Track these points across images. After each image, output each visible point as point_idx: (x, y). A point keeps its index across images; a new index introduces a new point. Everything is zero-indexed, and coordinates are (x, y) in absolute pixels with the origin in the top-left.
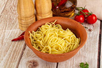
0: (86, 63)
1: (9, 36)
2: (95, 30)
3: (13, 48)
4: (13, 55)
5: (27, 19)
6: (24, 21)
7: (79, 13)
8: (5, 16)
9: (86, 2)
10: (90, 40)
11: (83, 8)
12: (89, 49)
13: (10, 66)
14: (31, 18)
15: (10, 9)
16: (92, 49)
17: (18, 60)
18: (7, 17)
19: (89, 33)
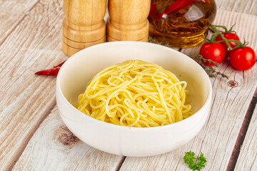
0: (202, 155)
1: (32, 62)
2: (246, 85)
3: (35, 89)
4: (29, 107)
5: (83, 28)
6: (74, 32)
7: (214, 38)
8: (36, 17)
9: (240, 18)
10: (226, 107)
11: (228, 29)
12: (217, 127)
13: (16, 129)
14: (94, 27)
15: (54, 3)
16: (225, 127)
17: (38, 118)
18: (39, 20)
19: (229, 89)
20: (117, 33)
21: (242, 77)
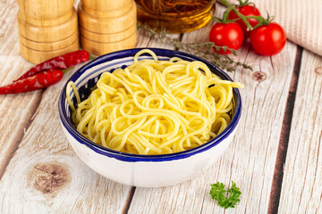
0: (234, 185)
2: (277, 75)
5: (46, 23)
6: (35, 30)
7: (226, 15)
10: (255, 111)
12: (248, 140)
14: (61, 20)
16: (259, 140)
19: (255, 85)
20: (94, 24)
21: (270, 65)
